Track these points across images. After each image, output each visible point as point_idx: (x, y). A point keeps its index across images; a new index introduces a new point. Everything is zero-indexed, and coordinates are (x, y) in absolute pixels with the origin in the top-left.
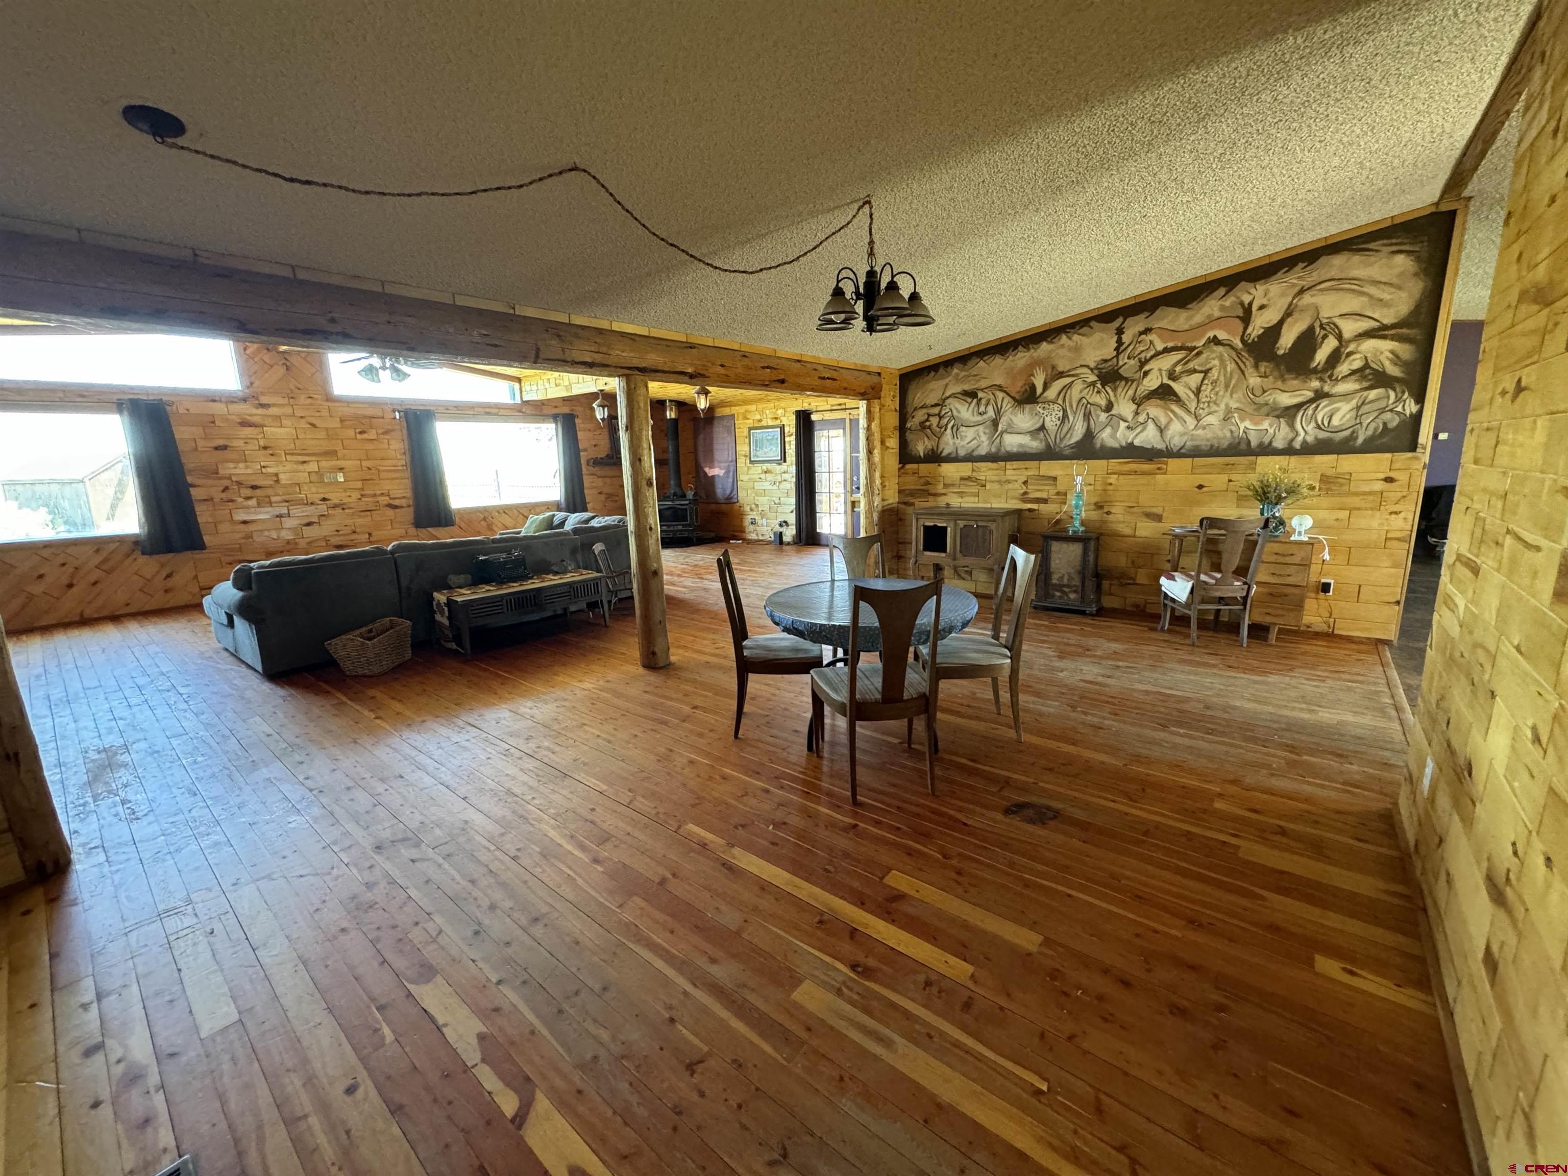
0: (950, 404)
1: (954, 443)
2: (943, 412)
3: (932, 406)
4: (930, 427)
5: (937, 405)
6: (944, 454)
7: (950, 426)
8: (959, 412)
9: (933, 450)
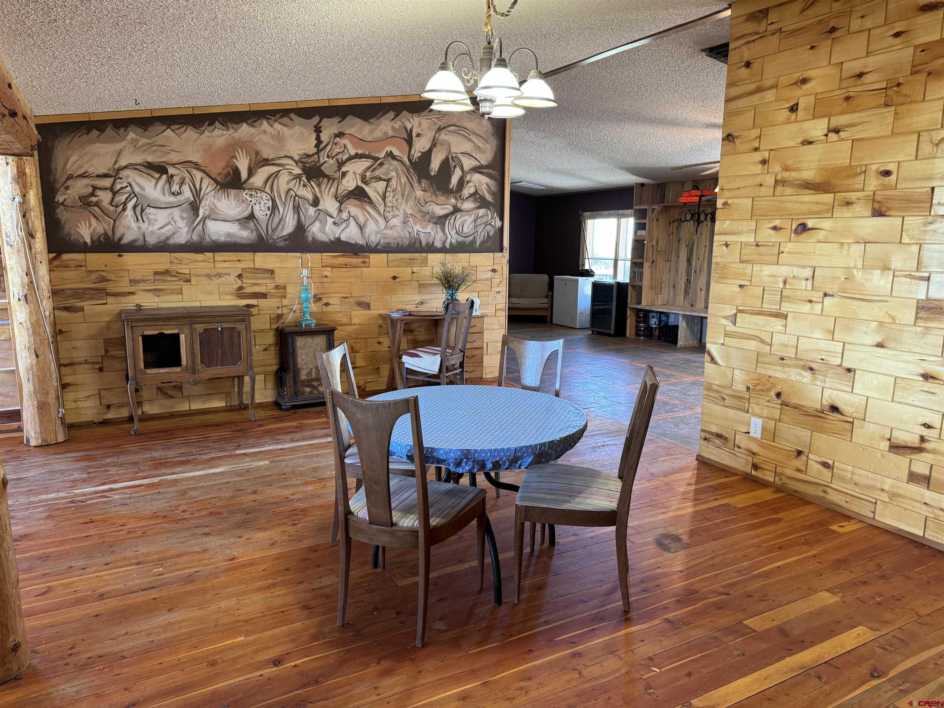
0: (128, 177)
1: (139, 228)
2: (118, 187)
3: (98, 176)
4: (97, 204)
5: (106, 176)
6: (125, 241)
7: (130, 205)
8: (142, 188)
9: (106, 234)
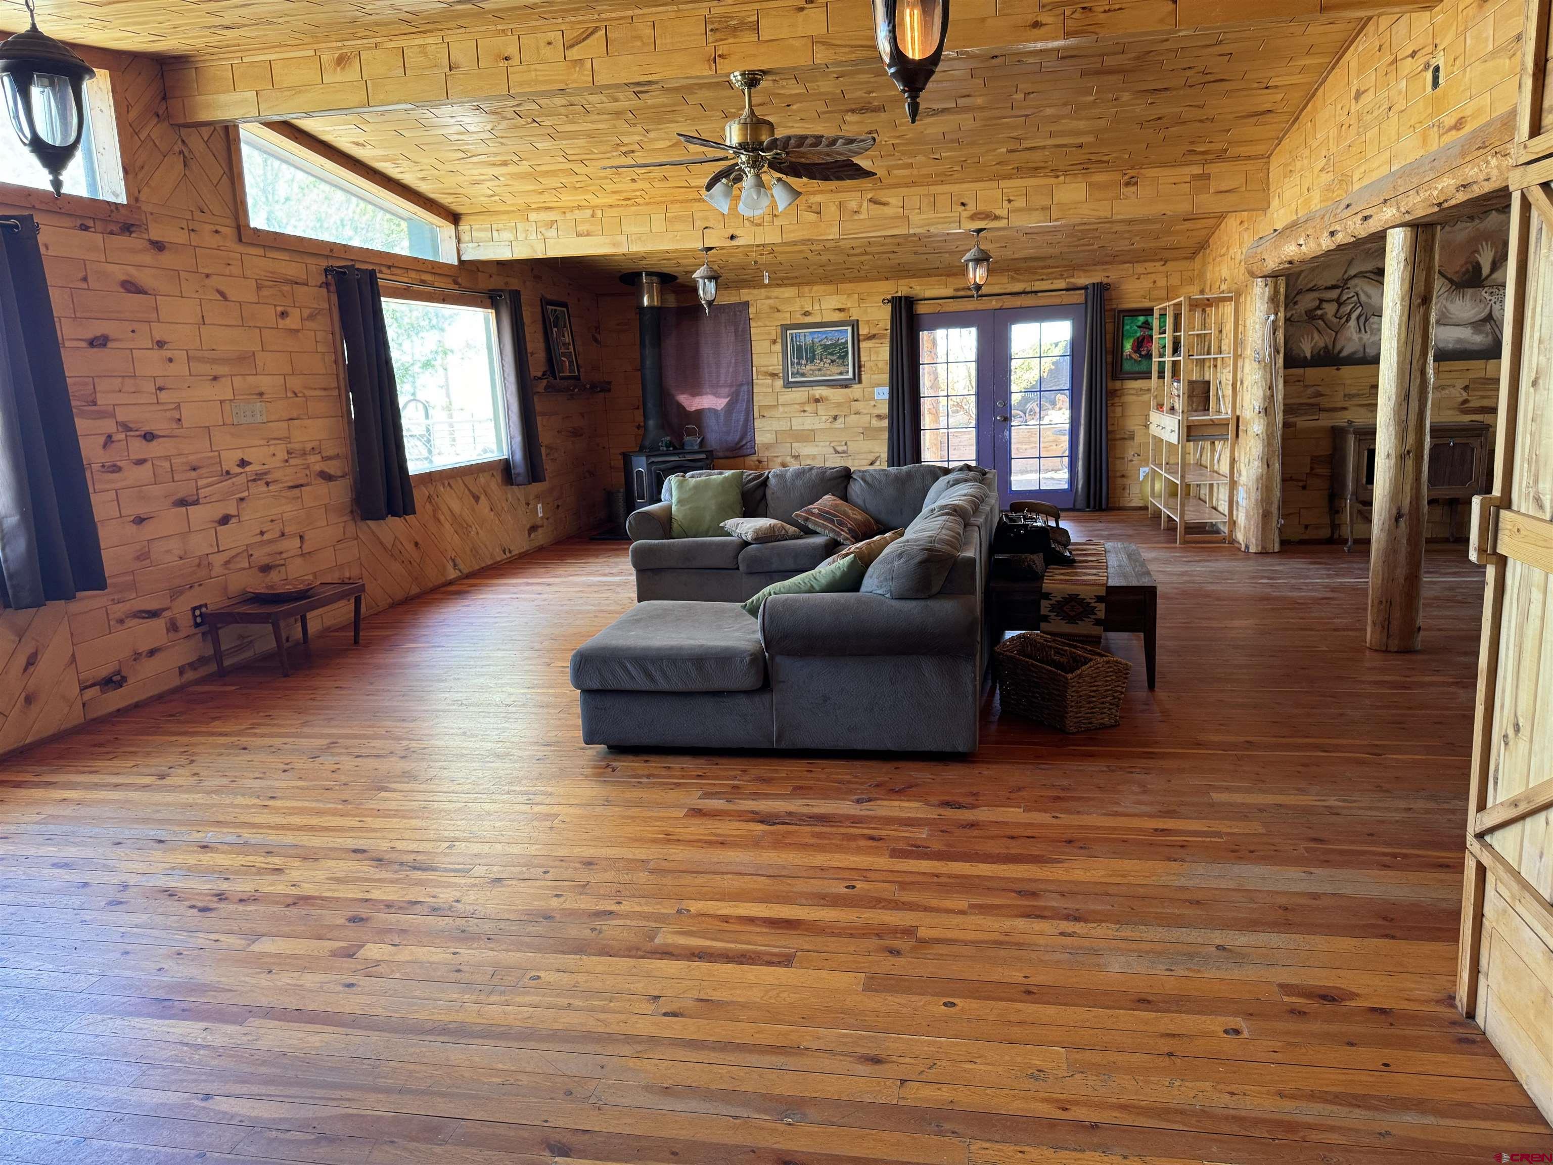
0: (1356, 286)
1: (1360, 339)
2: (1345, 297)
3: (1327, 288)
4: (1321, 317)
5: (1334, 287)
6: (1345, 353)
7: (1354, 316)
8: (1369, 297)
9: (1326, 347)
